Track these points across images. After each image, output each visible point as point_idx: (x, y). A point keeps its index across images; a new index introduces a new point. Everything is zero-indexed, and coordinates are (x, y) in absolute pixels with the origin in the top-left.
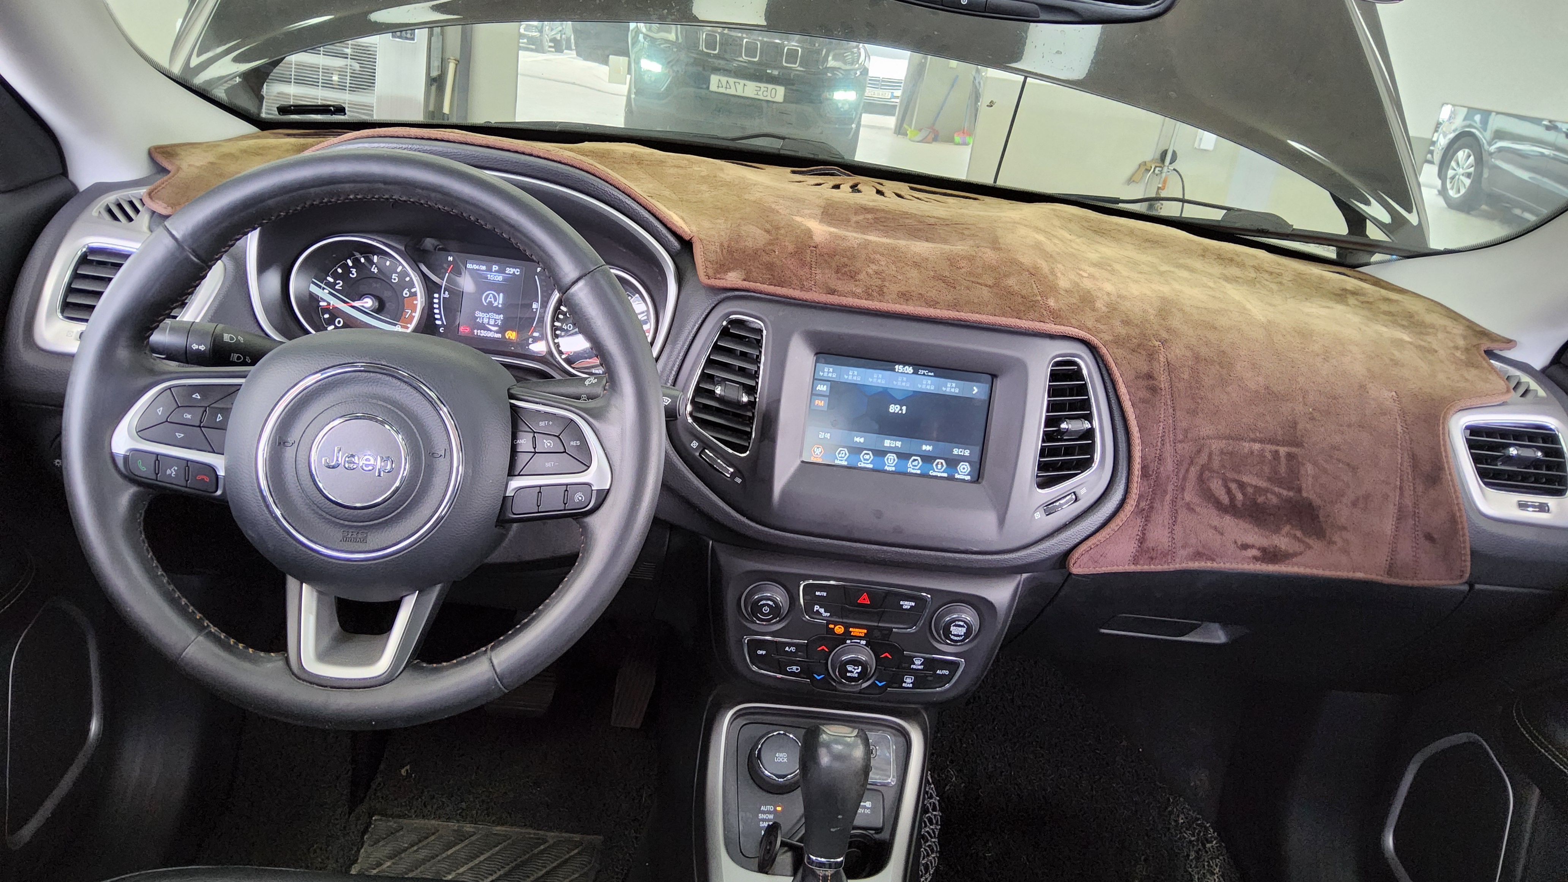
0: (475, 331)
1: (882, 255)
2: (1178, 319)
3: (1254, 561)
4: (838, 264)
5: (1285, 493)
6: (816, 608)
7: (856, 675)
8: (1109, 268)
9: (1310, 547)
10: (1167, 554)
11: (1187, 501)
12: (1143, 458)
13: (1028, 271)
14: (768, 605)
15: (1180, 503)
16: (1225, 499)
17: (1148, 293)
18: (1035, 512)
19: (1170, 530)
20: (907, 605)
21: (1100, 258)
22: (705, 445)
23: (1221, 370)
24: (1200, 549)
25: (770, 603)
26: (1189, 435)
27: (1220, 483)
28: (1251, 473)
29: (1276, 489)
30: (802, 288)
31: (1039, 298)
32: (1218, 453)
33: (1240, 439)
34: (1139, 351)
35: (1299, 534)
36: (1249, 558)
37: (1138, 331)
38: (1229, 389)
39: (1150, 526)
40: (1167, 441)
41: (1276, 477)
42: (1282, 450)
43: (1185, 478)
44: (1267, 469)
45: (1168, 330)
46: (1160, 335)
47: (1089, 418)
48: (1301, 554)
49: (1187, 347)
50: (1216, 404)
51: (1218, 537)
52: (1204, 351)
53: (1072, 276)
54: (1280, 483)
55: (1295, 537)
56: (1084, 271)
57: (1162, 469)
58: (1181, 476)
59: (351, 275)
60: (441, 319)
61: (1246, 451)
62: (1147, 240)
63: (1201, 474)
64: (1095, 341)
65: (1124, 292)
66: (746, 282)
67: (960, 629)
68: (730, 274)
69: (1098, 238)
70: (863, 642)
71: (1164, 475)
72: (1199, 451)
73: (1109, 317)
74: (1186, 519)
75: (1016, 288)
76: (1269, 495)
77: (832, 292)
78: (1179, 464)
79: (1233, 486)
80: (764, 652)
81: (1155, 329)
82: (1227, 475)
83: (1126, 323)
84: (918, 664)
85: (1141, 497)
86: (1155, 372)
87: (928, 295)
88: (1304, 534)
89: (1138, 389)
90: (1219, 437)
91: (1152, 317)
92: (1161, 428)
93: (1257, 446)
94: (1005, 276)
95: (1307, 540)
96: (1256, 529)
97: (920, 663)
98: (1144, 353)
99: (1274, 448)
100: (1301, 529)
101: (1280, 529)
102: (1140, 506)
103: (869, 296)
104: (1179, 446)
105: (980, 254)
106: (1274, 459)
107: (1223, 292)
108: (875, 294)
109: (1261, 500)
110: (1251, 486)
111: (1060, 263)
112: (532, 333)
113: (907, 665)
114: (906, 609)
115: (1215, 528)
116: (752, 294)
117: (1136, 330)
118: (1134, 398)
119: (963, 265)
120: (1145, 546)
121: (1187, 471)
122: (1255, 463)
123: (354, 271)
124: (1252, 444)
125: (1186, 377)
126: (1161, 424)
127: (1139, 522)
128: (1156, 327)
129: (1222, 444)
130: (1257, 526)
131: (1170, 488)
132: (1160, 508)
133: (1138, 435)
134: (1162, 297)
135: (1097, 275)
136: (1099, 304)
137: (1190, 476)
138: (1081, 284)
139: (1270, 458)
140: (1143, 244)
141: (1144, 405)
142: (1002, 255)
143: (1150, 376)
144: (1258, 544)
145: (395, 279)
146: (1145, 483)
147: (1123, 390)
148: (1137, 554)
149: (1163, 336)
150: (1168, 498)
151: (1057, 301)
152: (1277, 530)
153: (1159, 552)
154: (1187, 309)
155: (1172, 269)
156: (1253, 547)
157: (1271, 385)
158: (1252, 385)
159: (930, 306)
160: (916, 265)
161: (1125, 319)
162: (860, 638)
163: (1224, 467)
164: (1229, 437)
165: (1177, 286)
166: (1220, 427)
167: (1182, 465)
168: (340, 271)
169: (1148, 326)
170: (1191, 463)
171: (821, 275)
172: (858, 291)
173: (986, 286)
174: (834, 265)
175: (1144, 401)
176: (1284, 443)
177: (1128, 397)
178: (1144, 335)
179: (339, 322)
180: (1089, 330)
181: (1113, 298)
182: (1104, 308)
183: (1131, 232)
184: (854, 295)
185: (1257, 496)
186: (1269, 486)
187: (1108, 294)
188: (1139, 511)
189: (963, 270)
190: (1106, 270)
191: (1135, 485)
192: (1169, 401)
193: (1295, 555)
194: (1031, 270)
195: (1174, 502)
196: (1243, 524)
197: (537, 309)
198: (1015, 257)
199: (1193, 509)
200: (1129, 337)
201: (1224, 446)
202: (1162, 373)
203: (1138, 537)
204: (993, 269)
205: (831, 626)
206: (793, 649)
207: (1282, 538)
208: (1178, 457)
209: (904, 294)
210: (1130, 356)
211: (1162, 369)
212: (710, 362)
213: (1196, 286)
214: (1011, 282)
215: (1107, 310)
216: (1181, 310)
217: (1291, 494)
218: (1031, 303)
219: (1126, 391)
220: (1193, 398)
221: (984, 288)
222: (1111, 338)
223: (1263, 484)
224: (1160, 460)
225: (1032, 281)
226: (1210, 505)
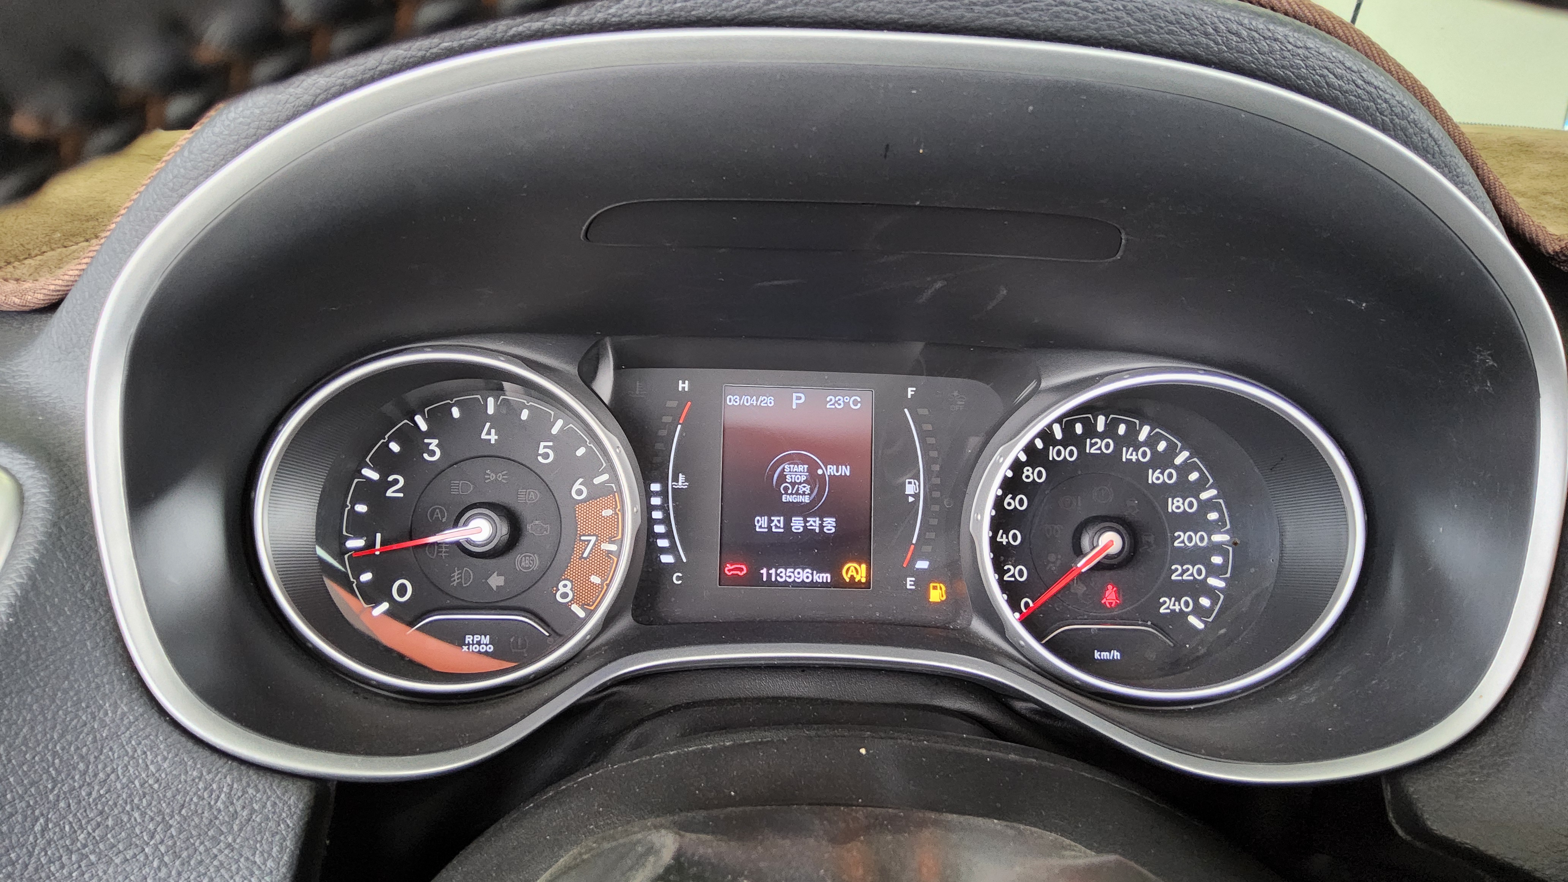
0: (764, 571)
59: (426, 456)
60: (672, 550)
112: (913, 561)
123: (433, 444)
145: (546, 456)
168: (395, 447)
179: (402, 590)
197: (916, 496)
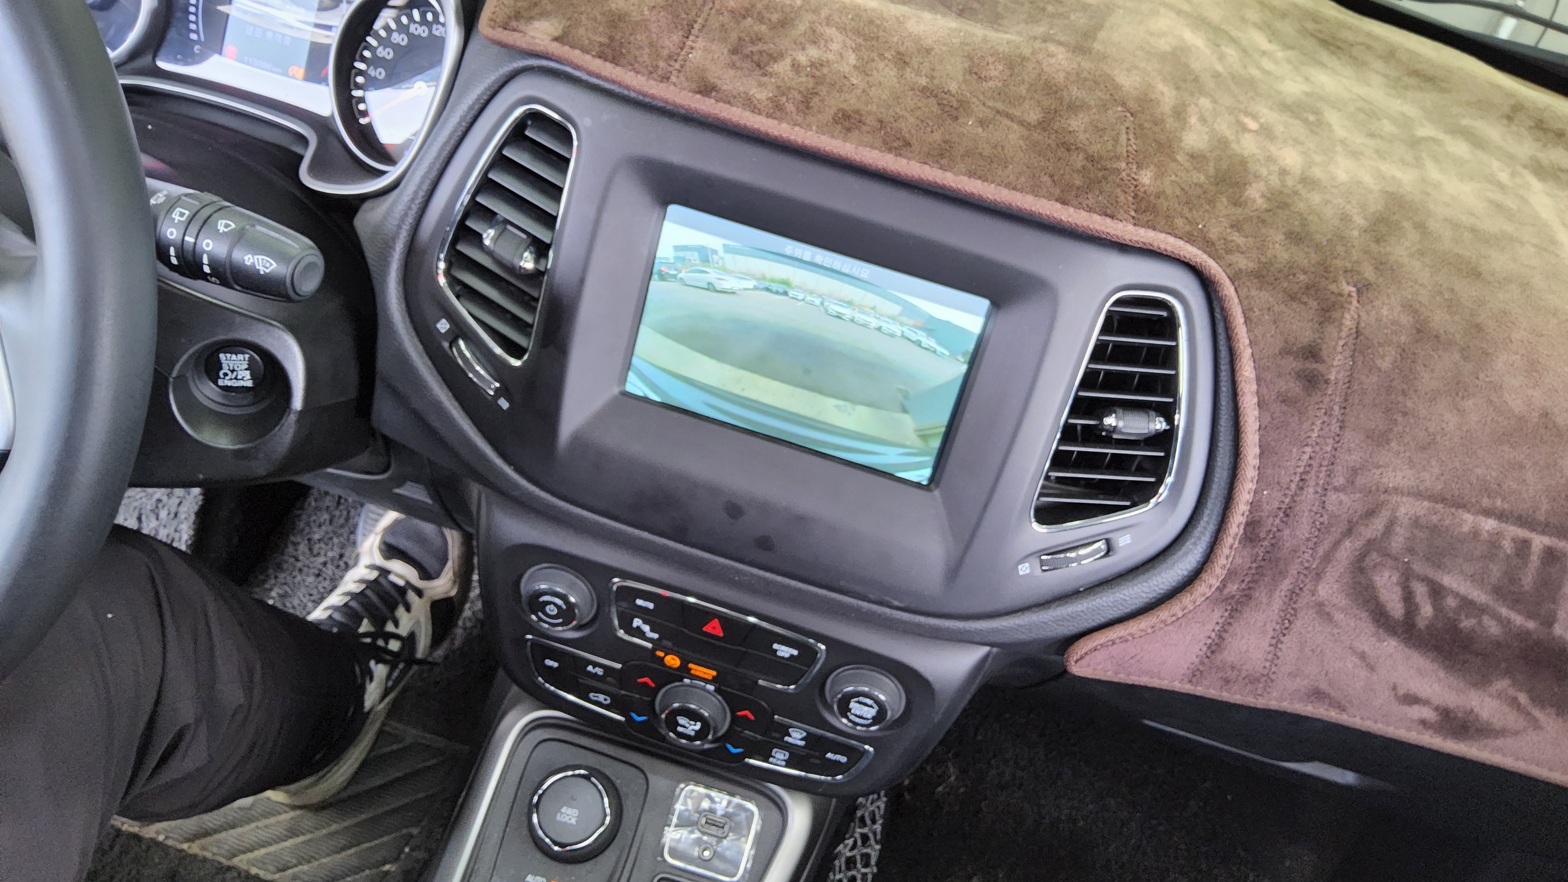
1: (842, 29)
2: (1407, 244)
3: (1421, 727)
4: (743, 35)
5: (1518, 620)
6: (637, 622)
7: (693, 733)
8: (1312, 118)
9: (1536, 725)
10: (1258, 680)
11: (1320, 599)
12: (1254, 506)
13: (1124, 104)
14: (555, 605)
15: (1305, 600)
16: (1396, 608)
17: (1368, 179)
18: (1022, 560)
19: (1274, 641)
20: (784, 651)
21: (1307, 94)
22: (459, 331)
23: (1462, 363)
24: (1324, 686)
25: (559, 601)
26: (1360, 481)
27: (1395, 579)
28: (1462, 571)
29: (1504, 611)
30: (651, 73)
31: (1123, 165)
32: (1406, 521)
33: (1460, 504)
34: (1305, 299)
35: (1523, 698)
36: (1412, 721)
37: (1314, 257)
38: (1469, 403)
39: (1237, 628)
40: (1312, 483)
41: (1512, 588)
42: (1539, 542)
43: (1327, 558)
44: (1496, 571)
45: (1381, 265)
46: (1358, 273)
47: (1167, 412)
48: (1516, 733)
49: (1410, 307)
50: (1431, 430)
51: (1363, 673)
52: (1439, 319)
53: (1224, 127)
54: (1515, 600)
55: (1514, 703)
56: (1255, 117)
57: (1287, 532)
58: (1321, 551)
60: (197, 32)
61: (1466, 529)
62: (1416, 73)
63: (1362, 556)
64: (1213, 268)
65: (1317, 173)
66: (555, 45)
67: (866, 708)
68: (537, 24)
69: (1324, 56)
70: (711, 688)
71: (1288, 545)
72: (1370, 514)
73: (1263, 222)
74: (1310, 629)
75: (1082, 137)
76: (1486, 620)
77: (707, 89)
78: (1323, 530)
79: (1420, 590)
80: (556, 665)
81: (1355, 258)
82: (1414, 567)
83: (1295, 238)
84: (796, 737)
85: (1231, 574)
86: (1324, 346)
87: (895, 125)
88: (1533, 700)
89: (1280, 376)
90: (1418, 494)
91: (1356, 233)
92: (1306, 457)
93: (1489, 524)
94: (1069, 107)
95: (1537, 713)
96: (1442, 674)
97: (800, 737)
98: (1314, 304)
99: (1522, 533)
100: (1530, 692)
101: (1490, 682)
102: (1226, 591)
103: (776, 110)
104: (1332, 497)
105: (1040, 56)
106: (1518, 555)
107: (1522, 197)
108: (790, 107)
109: (1467, 623)
110: (1457, 595)
111: (1207, 95)
113: (777, 735)
114: (783, 658)
115: (1363, 656)
116: (568, 69)
117: (1313, 255)
118: (1265, 391)
119: (993, 73)
120: (1218, 658)
121: (1337, 544)
122: (1477, 553)
124: (1481, 519)
125: (1385, 364)
126: (1308, 450)
127: (1218, 615)
128: (1356, 255)
129: (1421, 507)
130: (1446, 668)
131: (1294, 570)
132: (1265, 600)
133: (1256, 462)
134: (1392, 194)
135: (1279, 129)
136: (1255, 193)
137: (1338, 555)
138: (1234, 146)
139: (1509, 551)
140: (1406, 79)
141: (1284, 408)
142: (1086, 65)
143: (1312, 353)
144: (1436, 701)
146: (1245, 553)
147: (1247, 371)
148: (1201, 668)
149: (1367, 275)
150: (1286, 585)
151: (1160, 175)
152: (1482, 682)
153: (1244, 674)
154: (1433, 225)
155: (1441, 136)
156: (1426, 702)
157: (1556, 410)
158: (1516, 404)
159: (890, 150)
160: (902, 60)
161: (1298, 229)
162: (706, 681)
163: (1411, 550)
164: (1435, 498)
165: (1433, 172)
166: (1426, 475)
167: (1328, 532)
169: (1340, 249)
170: (1349, 532)
171: (700, 52)
172: (758, 96)
173: (1021, 123)
174: (734, 36)
175: (1285, 399)
176: (1545, 528)
177: (1254, 387)
178: (1326, 270)
180: (1208, 245)
181: (1290, 182)
182: (1260, 201)
183: (1390, 55)
184: (749, 104)
185: (1463, 617)
186: (1491, 603)
187: (1283, 172)
188: (1221, 597)
189: (991, 84)
190: (1305, 121)
191: (1226, 551)
192: (1336, 408)
193: (1501, 733)
194: (1132, 104)
195: (1293, 595)
196: (1419, 660)
198: (1109, 72)
199: (1328, 614)
200: (1291, 269)
201: (1422, 512)
202: (1339, 349)
203: (1209, 641)
204: (1050, 89)
205: (660, 654)
206: (600, 671)
207: (1488, 700)
208: (1326, 517)
209: (846, 116)
210: (1283, 307)
211: (1341, 343)
212: (486, 185)
213: (1472, 179)
214: (1077, 123)
215: (1265, 206)
216: (1421, 227)
217: (1531, 625)
218: (1100, 174)
219: (1253, 375)
220: (1388, 410)
221: (1015, 126)
222: (1252, 265)
223: (1479, 596)
224: (1287, 516)
225: (1123, 128)
226: (1364, 615)
